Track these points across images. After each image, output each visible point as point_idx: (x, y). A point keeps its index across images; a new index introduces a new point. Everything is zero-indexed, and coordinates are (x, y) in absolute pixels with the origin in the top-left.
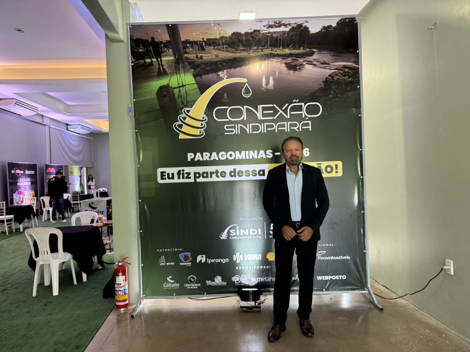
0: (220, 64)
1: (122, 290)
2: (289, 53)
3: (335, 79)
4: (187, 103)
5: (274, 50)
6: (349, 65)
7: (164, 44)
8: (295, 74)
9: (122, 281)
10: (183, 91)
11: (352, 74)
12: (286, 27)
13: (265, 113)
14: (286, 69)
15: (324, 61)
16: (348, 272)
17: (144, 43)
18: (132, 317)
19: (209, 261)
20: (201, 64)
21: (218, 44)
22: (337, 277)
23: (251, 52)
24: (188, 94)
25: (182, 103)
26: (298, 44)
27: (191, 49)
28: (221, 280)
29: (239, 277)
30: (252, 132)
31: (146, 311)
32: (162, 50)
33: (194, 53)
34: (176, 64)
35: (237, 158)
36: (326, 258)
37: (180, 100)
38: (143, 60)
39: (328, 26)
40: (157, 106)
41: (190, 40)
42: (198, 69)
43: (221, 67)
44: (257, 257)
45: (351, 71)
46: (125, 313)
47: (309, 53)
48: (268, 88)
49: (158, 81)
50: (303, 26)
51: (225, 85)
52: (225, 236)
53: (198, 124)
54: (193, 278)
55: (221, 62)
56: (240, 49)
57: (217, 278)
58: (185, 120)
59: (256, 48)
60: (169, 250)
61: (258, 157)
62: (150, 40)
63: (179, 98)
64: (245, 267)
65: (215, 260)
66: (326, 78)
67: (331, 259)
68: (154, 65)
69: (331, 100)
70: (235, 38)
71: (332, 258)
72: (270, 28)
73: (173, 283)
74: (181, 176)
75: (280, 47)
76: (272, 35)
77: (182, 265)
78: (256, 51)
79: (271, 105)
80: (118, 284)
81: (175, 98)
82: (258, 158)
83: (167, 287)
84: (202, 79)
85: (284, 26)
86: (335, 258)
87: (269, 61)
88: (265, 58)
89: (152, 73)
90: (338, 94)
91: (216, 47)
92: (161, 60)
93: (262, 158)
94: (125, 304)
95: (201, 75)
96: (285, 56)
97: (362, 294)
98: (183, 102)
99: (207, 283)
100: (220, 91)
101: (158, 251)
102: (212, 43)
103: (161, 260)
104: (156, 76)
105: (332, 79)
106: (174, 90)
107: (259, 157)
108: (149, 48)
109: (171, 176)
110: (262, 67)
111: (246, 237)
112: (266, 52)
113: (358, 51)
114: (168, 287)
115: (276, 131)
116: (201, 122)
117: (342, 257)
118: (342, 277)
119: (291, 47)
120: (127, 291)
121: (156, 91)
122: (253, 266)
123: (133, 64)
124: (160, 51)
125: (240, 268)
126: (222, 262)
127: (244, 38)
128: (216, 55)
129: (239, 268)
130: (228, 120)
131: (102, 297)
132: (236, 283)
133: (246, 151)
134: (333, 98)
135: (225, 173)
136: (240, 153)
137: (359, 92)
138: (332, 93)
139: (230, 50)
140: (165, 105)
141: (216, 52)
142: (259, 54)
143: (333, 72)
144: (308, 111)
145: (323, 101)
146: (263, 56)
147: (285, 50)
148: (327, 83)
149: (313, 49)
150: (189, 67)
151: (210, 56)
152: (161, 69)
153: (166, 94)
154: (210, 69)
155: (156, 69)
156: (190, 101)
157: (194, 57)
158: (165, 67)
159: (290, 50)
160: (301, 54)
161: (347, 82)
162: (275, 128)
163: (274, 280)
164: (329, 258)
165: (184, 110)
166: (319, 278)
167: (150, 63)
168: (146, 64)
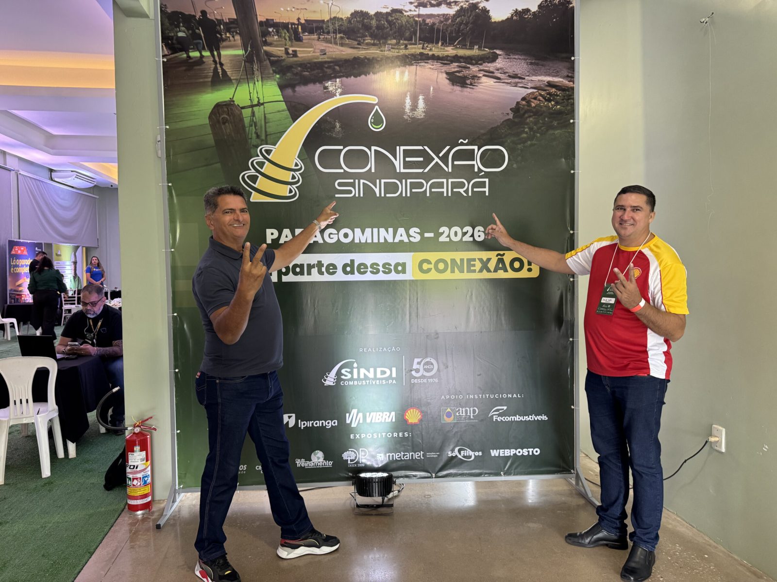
0: (329, 67)
1: (140, 478)
2: (454, 55)
3: (533, 105)
4: (266, 136)
5: (427, 47)
6: (557, 82)
7: (225, 24)
9: (140, 461)
10: (260, 114)
11: (561, 98)
12: (449, 7)
13: (409, 161)
16: (543, 443)
17: (188, 20)
18: (158, 527)
19: (302, 425)
20: (294, 66)
21: (326, 31)
22: (525, 452)
23: (386, 49)
24: (269, 119)
25: (258, 136)
26: (469, 39)
27: (276, 37)
28: (323, 459)
29: (355, 453)
30: (385, 195)
31: (186, 514)
32: (221, 35)
33: (280, 44)
34: (247, 64)
35: (357, 241)
36: (507, 419)
37: (254, 130)
38: (184, 52)
39: (523, 10)
40: (210, 140)
41: (275, 21)
42: (289, 74)
43: (332, 72)
44: (389, 417)
45: (560, 93)
46: (144, 519)
47: (489, 57)
49: (212, 93)
50: (480, 8)
51: (338, 107)
52: (333, 380)
53: (287, 176)
55: (331, 64)
56: (366, 41)
57: (315, 455)
58: (262, 169)
59: (394, 41)
61: (394, 240)
62: (198, 15)
63: (251, 125)
64: (366, 435)
65: (313, 422)
66: (518, 103)
67: (516, 420)
68: (206, 63)
69: (524, 142)
70: (358, 22)
71: (517, 418)
72: (421, 8)
75: (438, 43)
76: (424, 21)
78: (396, 47)
79: (420, 148)
80: (132, 467)
81: (244, 127)
85: (445, 6)
88: (410, 60)
89: (202, 78)
90: (537, 133)
91: (323, 37)
92: (219, 55)
93: (401, 242)
94: (145, 502)
95: (293, 86)
96: (447, 60)
98: (259, 133)
99: (298, 463)
102: (315, 27)
104: (210, 83)
105: (528, 106)
106: (243, 110)
107: (397, 240)
108: (197, 31)
111: (369, 383)
112: (414, 50)
113: (573, 58)
115: (428, 195)
116: (293, 173)
117: (533, 416)
118: (533, 451)
119: (458, 44)
120: (150, 478)
121: (210, 111)
122: (381, 433)
123: (165, 60)
124: (217, 37)
125: (358, 436)
126: (326, 426)
127: (374, 23)
128: (322, 51)
129: (355, 436)
131: (104, 489)
132: (349, 462)
133: (374, 229)
134: (528, 139)
135: (335, 267)
136: (363, 233)
137: (572, 131)
138: (526, 130)
139: (347, 42)
140: (226, 137)
141: (321, 45)
142: (400, 54)
143: (530, 94)
144: (484, 160)
145: (511, 144)
146: (408, 58)
147: (446, 48)
148: (519, 112)
149: (496, 49)
150: (271, 69)
151: (311, 51)
152: (219, 71)
153: (228, 117)
154: (310, 74)
155: (208, 70)
156: (273, 133)
157: (281, 52)
158: (227, 68)
159: (455, 49)
160: (475, 57)
161: (553, 112)
162: (426, 189)
163: (418, 457)
164: (512, 419)
165: (261, 150)
166: (494, 453)
167: (199, 60)
168: (190, 61)
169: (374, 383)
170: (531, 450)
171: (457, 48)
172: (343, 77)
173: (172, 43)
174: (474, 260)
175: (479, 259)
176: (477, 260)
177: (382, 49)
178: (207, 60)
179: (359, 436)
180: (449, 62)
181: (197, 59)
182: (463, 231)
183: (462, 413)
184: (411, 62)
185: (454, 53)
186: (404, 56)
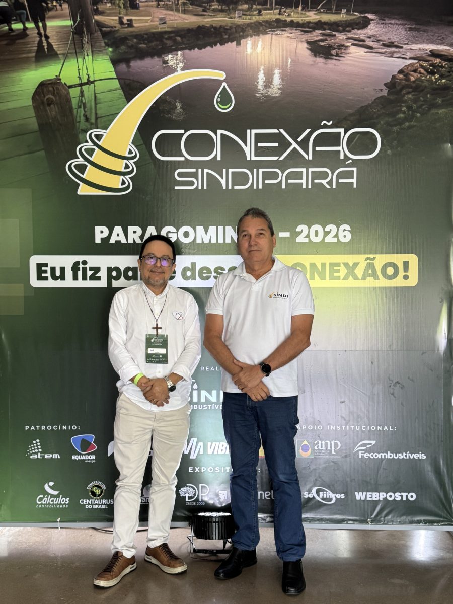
0: (169, 38)
2: (317, 21)
3: (412, 79)
4: (97, 118)
5: (285, 12)
6: (442, 51)
8: (327, 66)
10: (90, 93)
11: (448, 70)
13: (262, 147)
14: (309, 55)
15: (389, 41)
16: (420, 486)
20: (129, 38)
22: (398, 496)
23: (236, 15)
24: (100, 99)
25: (87, 119)
26: (335, 2)
27: (109, 5)
29: (194, 489)
30: (233, 186)
32: (47, 4)
33: (114, 13)
34: (75, 36)
35: (199, 241)
36: (376, 456)
37: (83, 112)
38: (5, 24)
40: (33, 123)
42: (123, 47)
43: (172, 44)
45: (445, 65)
47: (359, 22)
48: (269, 93)
49: (36, 70)
51: (179, 84)
53: (120, 165)
54: (99, 487)
55: (172, 35)
56: (213, 7)
57: (147, 489)
58: (91, 157)
59: (246, 6)
60: (49, 428)
63: (80, 107)
64: (207, 468)
66: (394, 77)
67: (386, 457)
68: (30, 36)
69: (400, 124)
71: (389, 455)
73: (57, 496)
74: (80, 273)
75: (298, 7)
77: (76, 460)
78: (248, 13)
79: (275, 131)
81: (71, 109)
83: (44, 504)
86: (393, 456)
88: (265, 28)
89: (24, 53)
90: (417, 113)
91: (163, 3)
92: (45, 27)
95: (127, 61)
96: (308, 27)
97: (449, 532)
98: (88, 116)
100: (167, 97)
101: (26, 429)
103: (34, 447)
104: (34, 59)
105: (406, 80)
109: (58, 274)
111: (211, 407)
112: (269, 16)
114: (46, 504)
115: (284, 187)
116: (126, 161)
117: (408, 454)
118: (407, 496)
119: (322, 8)
121: (33, 91)
124: (43, 6)
125: (197, 470)
128: (161, 19)
129: (194, 470)
130: (182, 159)
132: (187, 500)
133: (219, 227)
134: (406, 119)
136: (206, 231)
138: (403, 109)
139: (191, 9)
140: (51, 121)
141: (161, 12)
142: (252, 21)
143: (409, 65)
144: (351, 146)
145: (385, 126)
146: (262, 25)
147: (307, 13)
148: (395, 87)
149: (369, 13)
150: (103, 42)
151: (149, 20)
152: (44, 44)
153: (54, 98)
154: (147, 47)
155: (33, 44)
156: (103, 115)
157: (116, 22)
158: (53, 41)
159: (319, 14)
160: (343, 22)
161: (437, 87)
162: (282, 179)
163: (267, 497)
164: (381, 455)
165: (90, 135)
166: (360, 496)
167: (22, 32)
168: (12, 34)
169: (217, 408)
170: (404, 494)
171: (321, 12)
172: (186, 49)
174: (338, 265)
175: (343, 263)
176: (342, 265)
178: (31, 32)
179: (199, 469)
180: (310, 29)
182: (326, 230)
183: (322, 447)
184: (265, 30)
185: (316, 19)
186: (257, 23)
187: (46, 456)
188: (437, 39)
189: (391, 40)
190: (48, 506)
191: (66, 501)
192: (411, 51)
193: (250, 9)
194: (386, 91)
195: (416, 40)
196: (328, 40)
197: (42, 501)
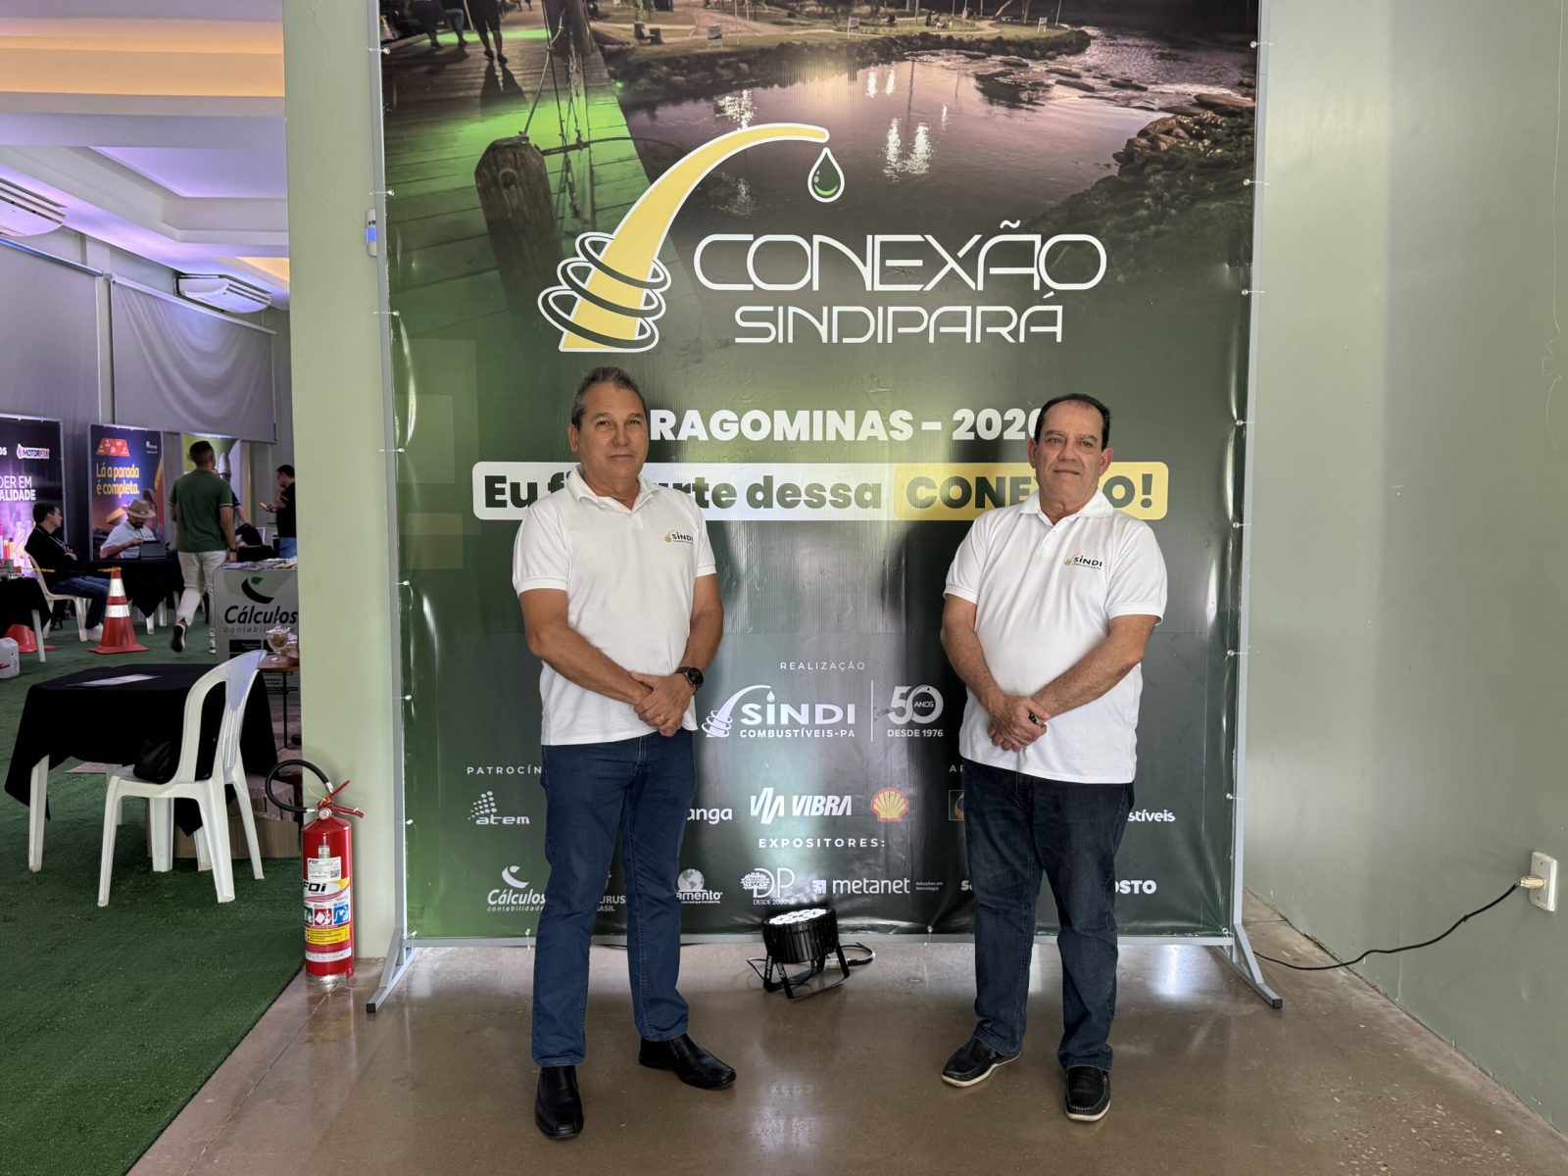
0: (727, 66)
1: (330, 910)
2: (995, 37)
3: (1164, 146)
4: (594, 212)
5: (937, 20)
6: (1216, 97)
9: (329, 875)
10: (581, 165)
11: (1226, 132)
13: (893, 268)
15: (1123, 76)
16: (1164, 870)
18: (371, 1009)
20: (654, 63)
22: (1125, 887)
23: (849, 25)
24: (600, 176)
25: (577, 214)
26: (1028, 2)
27: (617, 1)
28: (702, 886)
29: (768, 876)
30: (840, 338)
31: (422, 988)
33: (626, 17)
34: (555, 59)
37: (568, 200)
38: (426, 35)
40: (478, 220)
42: (643, 82)
43: (732, 76)
44: (839, 806)
45: (1224, 121)
46: (339, 992)
47: (1071, 42)
49: (482, 121)
51: (745, 150)
52: (723, 726)
53: (635, 298)
55: (732, 60)
56: (807, 9)
57: (685, 877)
58: (584, 281)
59: (867, 9)
60: (510, 770)
61: (856, 435)
63: (563, 191)
64: (791, 841)
66: (1130, 142)
68: (471, 57)
69: (1142, 228)
73: (525, 891)
75: (961, 13)
78: (870, 21)
79: (918, 238)
80: (314, 887)
81: (547, 193)
82: (858, 439)
83: (502, 906)
84: (656, 123)
87: (917, 65)
88: (901, 49)
89: (461, 90)
90: (1171, 207)
92: (499, 41)
93: (872, 439)
94: (340, 958)
95: (650, 107)
96: (979, 50)
97: (1209, 948)
98: (578, 208)
100: (723, 174)
101: (469, 772)
103: (483, 804)
104: (478, 100)
105: (1152, 149)
106: (545, 157)
107: (862, 437)
109: (524, 495)
110: (890, 88)
112: (908, 28)
113: (1253, 45)
114: (506, 905)
115: (931, 339)
116: (646, 291)
117: (1144, 813)
119: (1004, 14)
120: (349, 912)
121: (480, 157)
122: (822, 838)
123: (386, 51)
125: (772, 843)
126: (709, 819)
128: (712, 30)
129: (768, 843)
130: (750, 287)
132: (755, 895)
133: (815, 412)
134: (1151, 220)
135: (732, 492)
136: (792, 420)
137: (1248, 202)
138: (1146, 201)
139: (767, 11)
140: (510, 215)
141: (711, 17)
142: (878, 36)
143: (1158, 122)
144: (1054, 265)
145: (1114, 231)
146: (896, 44)
147: (977, 23)
148: (1133, 160)
149: (1087, 25)
150: (606, 70)
151: (690, 31)
152: (497, 74)
153: (515, 173)
154: (688, 82)
155: (476, 73)
156: (607, 206)
157: (627, 33)
158: (513, 68)
159: (999, 25)
160: (1041, 41)
161: (1205, 161)
162: (928, 327)
163: (897, 889)
165: (582, 243)
167: (456, 50)
168: (438, 53)
169: (809, 735)
170: (1136, 883)
171: (1001, 22)
172: (757, 86)
173: (402, 16)
174: (1027, 481)
177: (840, 25)
178: (473, 50)
179: (777, 843)
180: (983, 54)
181: (453, 48)
182: (1005, 418)
184: (901, 53)
185: (993, 34)
186: (887, 41)
187: (505, 821)
188: (1208, 76)
189: (1128, 75)
190: (508, 909)
191: (541, 899)
192: (1162, 95)
193: (874, 14)
194: (1118, 167)
195: (1172, 77)
196: (1013, 74)
197: (497, 899)
